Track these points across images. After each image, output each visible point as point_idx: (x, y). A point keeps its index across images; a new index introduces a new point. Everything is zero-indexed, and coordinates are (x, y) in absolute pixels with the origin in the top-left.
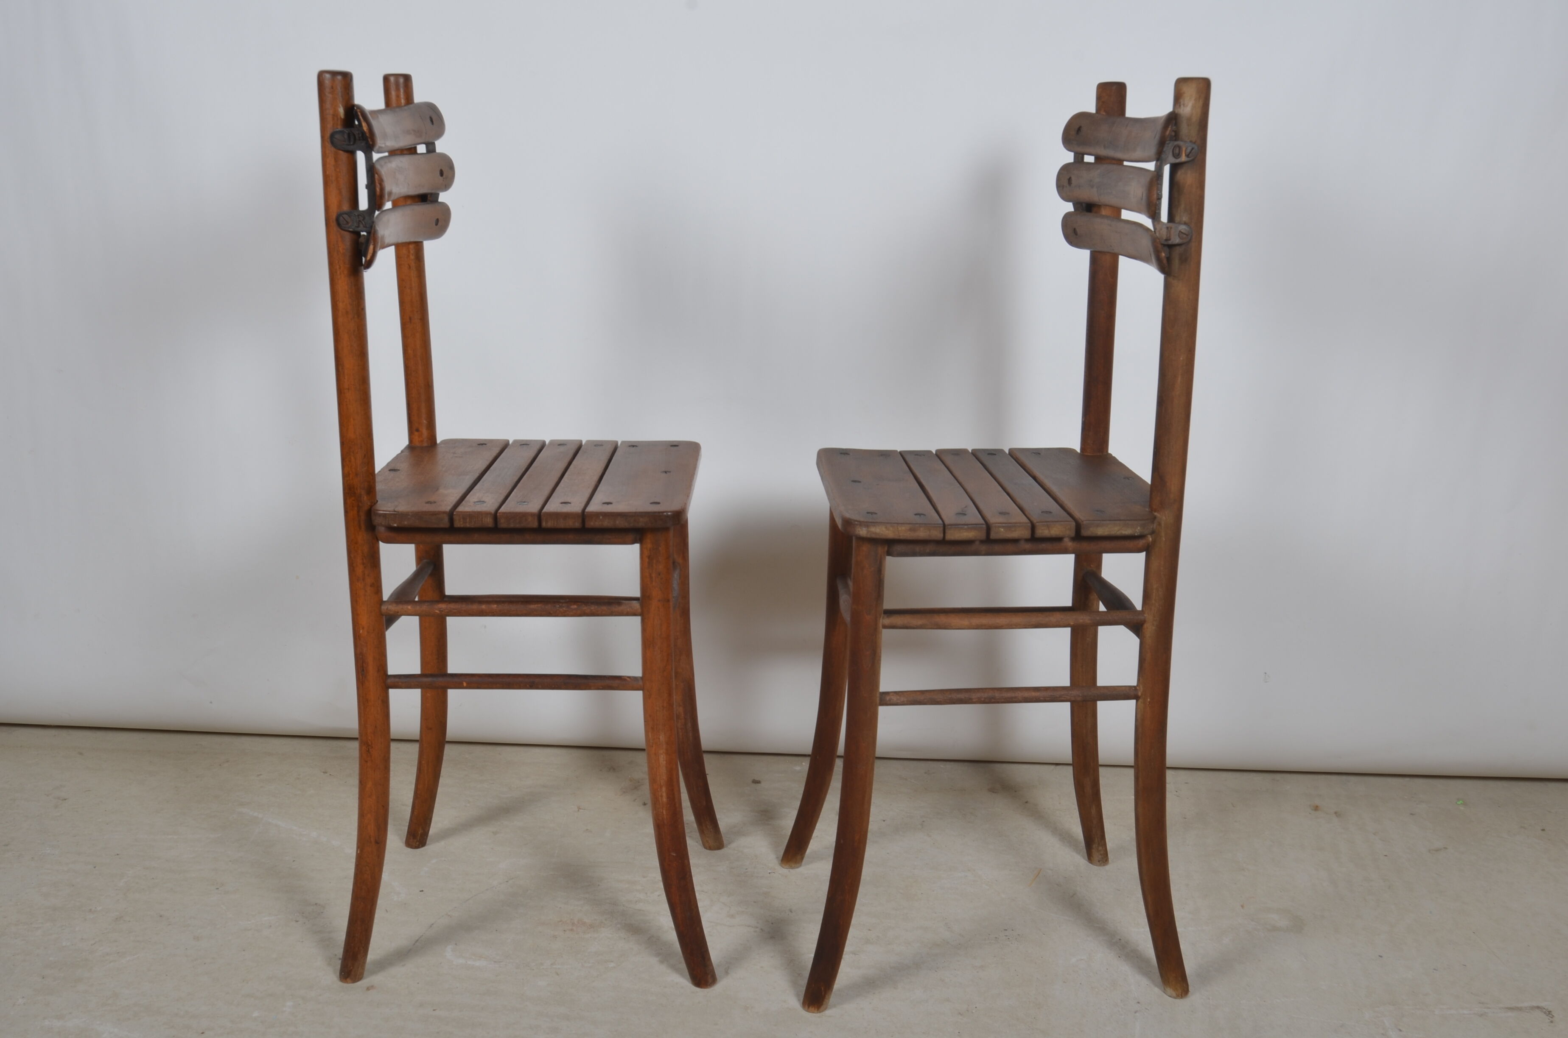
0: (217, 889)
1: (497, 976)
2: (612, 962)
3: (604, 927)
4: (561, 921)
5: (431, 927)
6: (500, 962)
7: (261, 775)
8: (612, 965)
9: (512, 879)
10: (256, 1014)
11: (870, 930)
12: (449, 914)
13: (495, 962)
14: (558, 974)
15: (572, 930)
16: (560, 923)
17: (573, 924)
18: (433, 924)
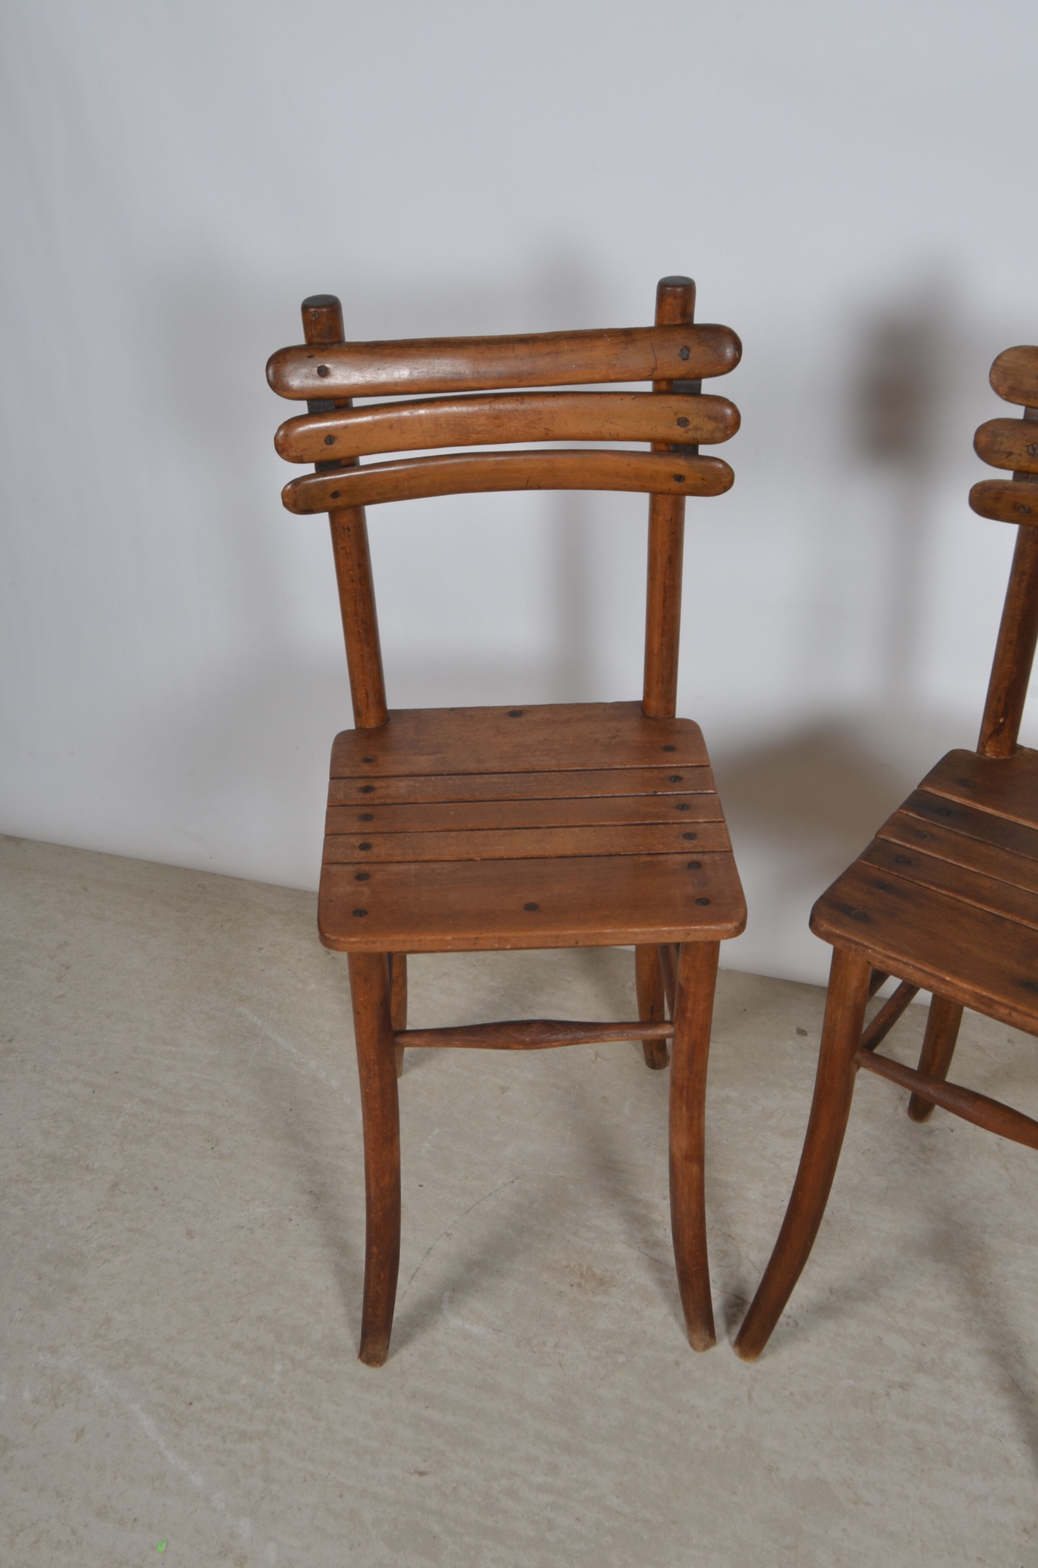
0: (212, 1148)
1: (495, 1356)
2: (622, 1353)
3: (615, 1286)
4: (568, 1266)
5: (428, 1253)
6: (500, 1331)
7: (262, 949)
8: (622, 1359)
9: (518, 1178)
10: (244, 1381)
11: (924, 1345)
12: (449, 1232)
13: (494, 1330)
14: (561, 1366)
15: (579, 1285)
16: (568, 1270)
17: (582, 1275)
18: (430, 1249)
